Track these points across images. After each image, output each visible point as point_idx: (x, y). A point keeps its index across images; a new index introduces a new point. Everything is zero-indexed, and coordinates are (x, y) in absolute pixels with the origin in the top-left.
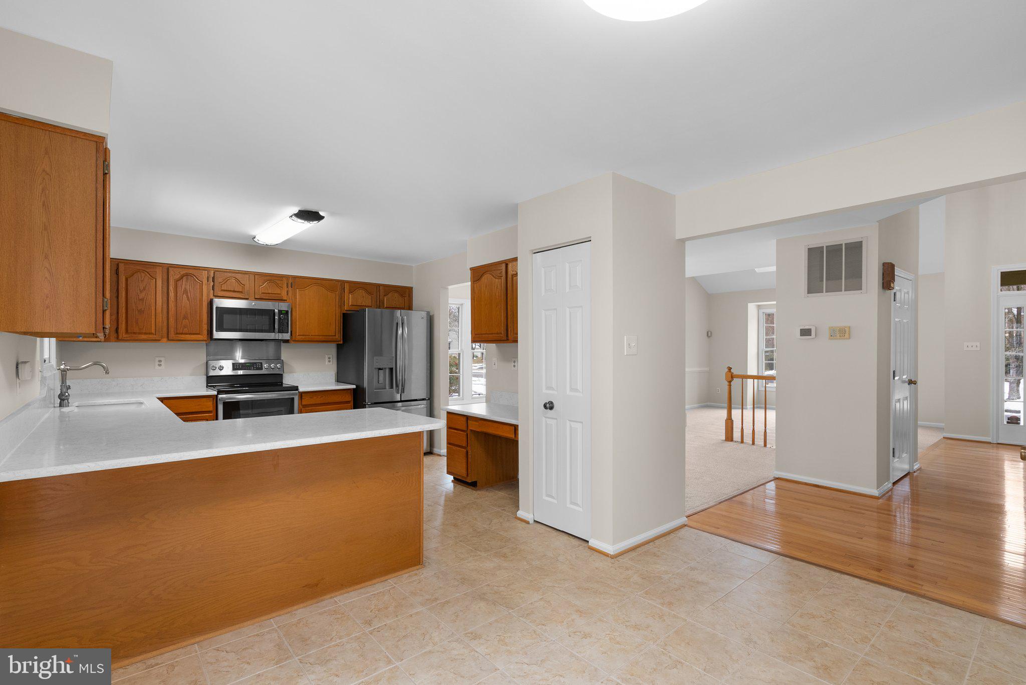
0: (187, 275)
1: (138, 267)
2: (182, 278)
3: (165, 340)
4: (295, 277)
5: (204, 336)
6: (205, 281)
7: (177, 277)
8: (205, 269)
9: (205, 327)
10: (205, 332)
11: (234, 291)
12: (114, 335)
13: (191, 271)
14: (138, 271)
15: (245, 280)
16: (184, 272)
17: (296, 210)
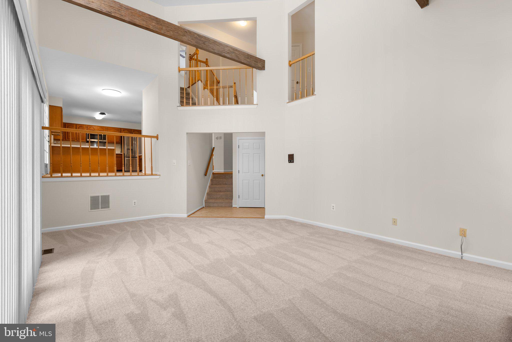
0: (81, 126)
1: (70, 124)
2: (80, 127)
3: (76, 141)
4: (108, 127)
5: (85, 140)
6: (85, 128)
7: (79, 127)
8: (85, 125)
9: (85, 138)
10: (85, 139)
11: (92, 130)
12: (64, 139)
13: (82, 125)
14: (70, 125)
15: (95, 127)
16: (80, 126)
17: (100, 113)
